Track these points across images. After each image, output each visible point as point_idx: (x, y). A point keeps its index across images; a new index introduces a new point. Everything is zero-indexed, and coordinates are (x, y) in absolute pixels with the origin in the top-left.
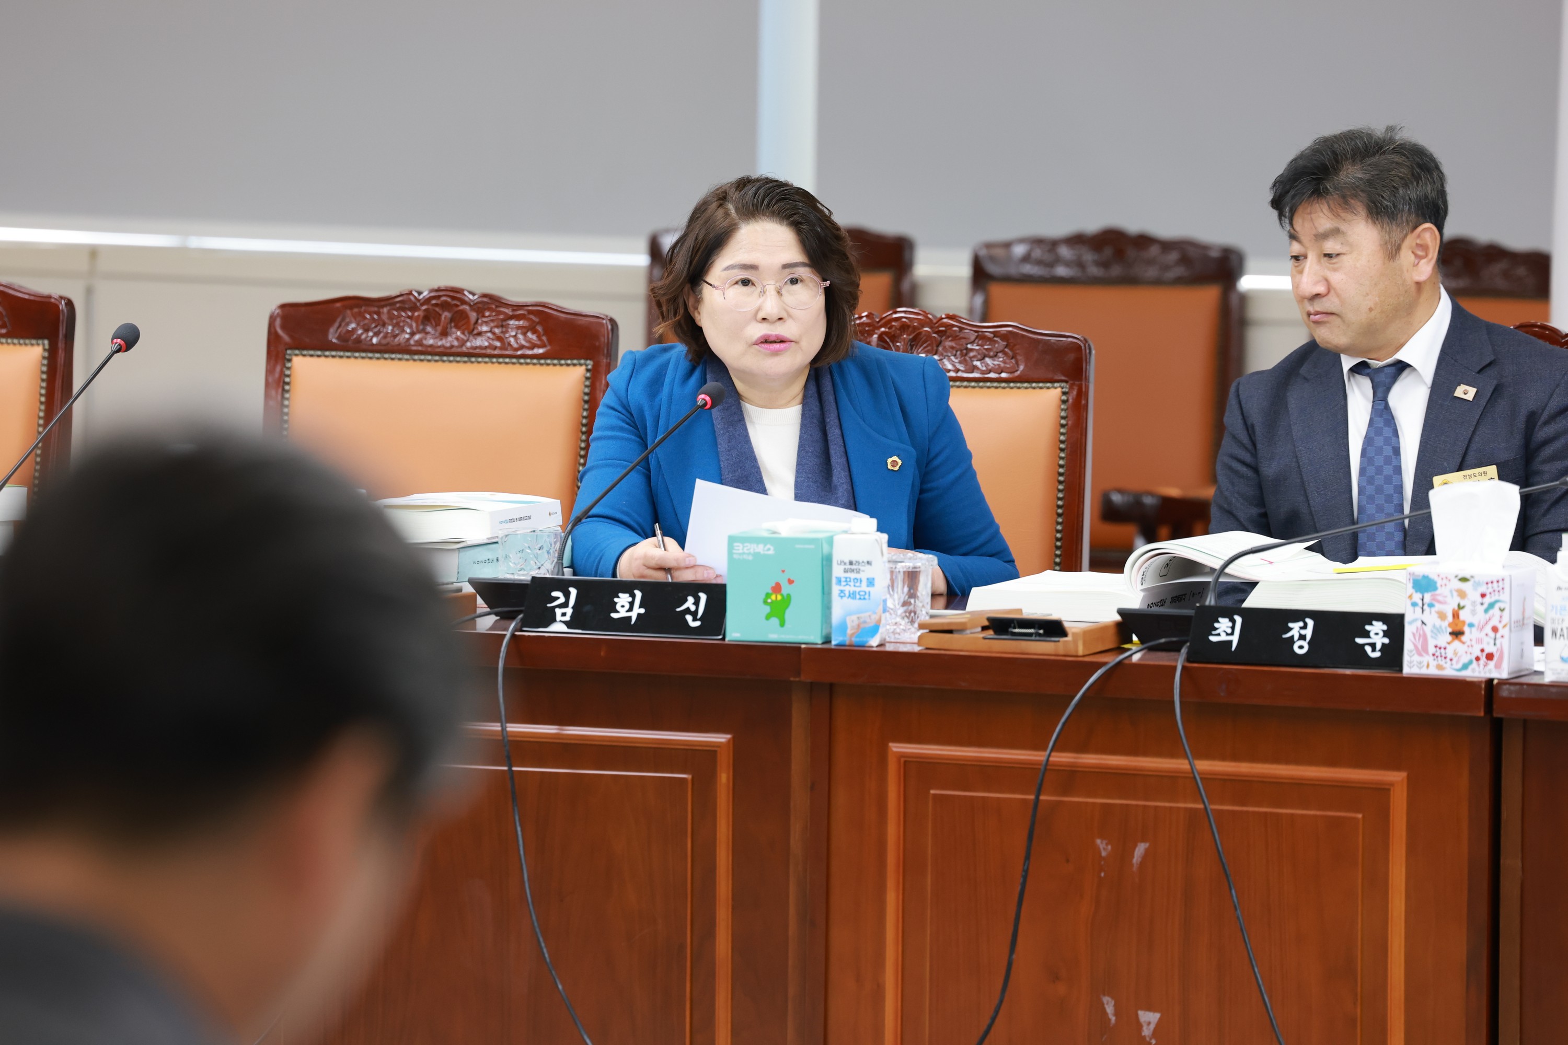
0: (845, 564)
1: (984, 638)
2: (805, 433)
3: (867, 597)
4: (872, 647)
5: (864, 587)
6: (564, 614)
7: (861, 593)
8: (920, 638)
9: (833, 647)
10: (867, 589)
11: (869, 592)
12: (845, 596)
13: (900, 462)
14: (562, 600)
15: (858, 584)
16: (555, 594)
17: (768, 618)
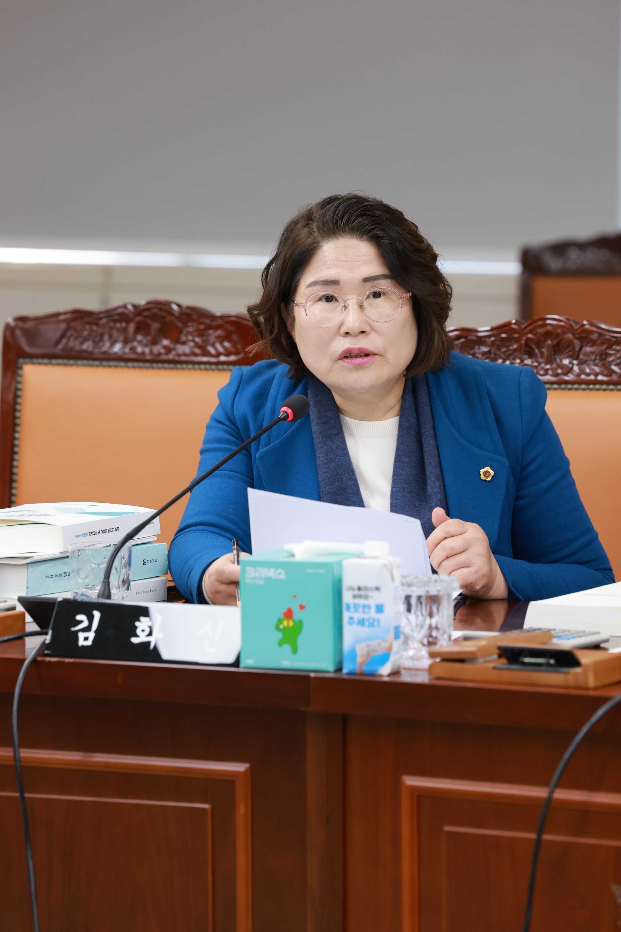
0: (353, 589)
1: (494, 668)
2: (401, 444)
3: (376, 624)
4: (381, 676)
5: (373, 614)
6: (86, 639)
7: (371, 621)
8: (431, 666)
9: (345, 677)
10: (376, 616)
11: (378, 621)
12: (354, 622)
13: (492, 473)
14: (85, 624)
15: (366, 610)
16: (79, 617)
17: (280, 644)
